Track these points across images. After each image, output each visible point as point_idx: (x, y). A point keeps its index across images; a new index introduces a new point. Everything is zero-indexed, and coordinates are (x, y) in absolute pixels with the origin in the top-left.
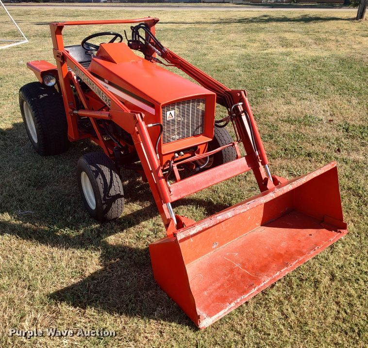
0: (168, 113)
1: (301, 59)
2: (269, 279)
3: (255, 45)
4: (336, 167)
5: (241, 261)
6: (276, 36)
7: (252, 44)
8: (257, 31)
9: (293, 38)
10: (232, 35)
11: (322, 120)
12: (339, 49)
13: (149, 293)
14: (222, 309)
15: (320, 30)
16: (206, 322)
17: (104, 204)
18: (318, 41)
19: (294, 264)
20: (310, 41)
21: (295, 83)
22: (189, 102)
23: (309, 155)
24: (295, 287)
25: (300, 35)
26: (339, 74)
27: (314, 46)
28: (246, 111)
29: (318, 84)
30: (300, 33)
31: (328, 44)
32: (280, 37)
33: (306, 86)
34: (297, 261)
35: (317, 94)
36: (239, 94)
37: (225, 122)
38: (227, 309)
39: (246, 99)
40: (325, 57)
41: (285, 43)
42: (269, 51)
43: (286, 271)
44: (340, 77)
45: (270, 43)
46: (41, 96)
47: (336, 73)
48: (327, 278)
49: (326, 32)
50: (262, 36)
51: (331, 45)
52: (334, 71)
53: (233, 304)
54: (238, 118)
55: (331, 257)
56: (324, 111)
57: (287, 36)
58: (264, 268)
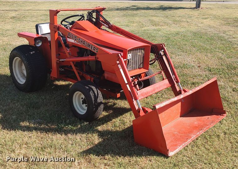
0: (129, 55)
1: (168, 33)
2: (195, 135)
3: (134, 25)
4: (216, 80)
5: (177, 131)
6: (146, 19)
7: (132, 24)
8: (133, 15)
9: (158, 20)
10: (117, 18)
11: (194, 66)
12: (190, 26)
13: (135, 147)
14: (176, 149)
15: (175, 15)
16: (171, 154)
17: (94, 107)
18: (175, 22)
19: (205, 129)
20: (170, 22)
21: (171, 47)
22: (137, 50)
23: (193, 84)
24: (208, 138)
25: (162, 18)
26: (195, 41)
27: (173, 25)
28: (165, 54)
29: (185, 47)
30: (162, 17)
31: (182, 24)
32: (150, 20)
33: (178, 48)
34: (206, 128)
35: (186, 52)
36: (161, 46)
37: (154, 61)
38: (179, 148)
39: (165, 48)
40: (183, 32)
41: (155, 24)
42: (146, 28)
43: (202, 132)
44: (197, 43)
45: (144, 23)
46: (32, 53)
47: (194, 41)
48: (223, 134)
49: (179, 16)
50: (137, 19)
51: (185, 24)
52: (192, 40)
53: (181, 146)
54: (161, 59)
55: (222, 126)
56: (194, 61)
57: (154, 19)
58: (191, 132)
